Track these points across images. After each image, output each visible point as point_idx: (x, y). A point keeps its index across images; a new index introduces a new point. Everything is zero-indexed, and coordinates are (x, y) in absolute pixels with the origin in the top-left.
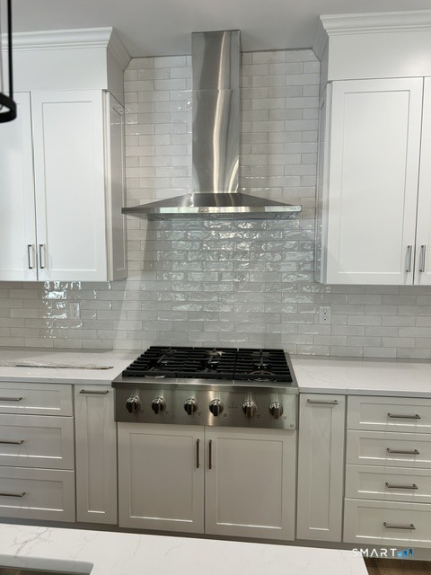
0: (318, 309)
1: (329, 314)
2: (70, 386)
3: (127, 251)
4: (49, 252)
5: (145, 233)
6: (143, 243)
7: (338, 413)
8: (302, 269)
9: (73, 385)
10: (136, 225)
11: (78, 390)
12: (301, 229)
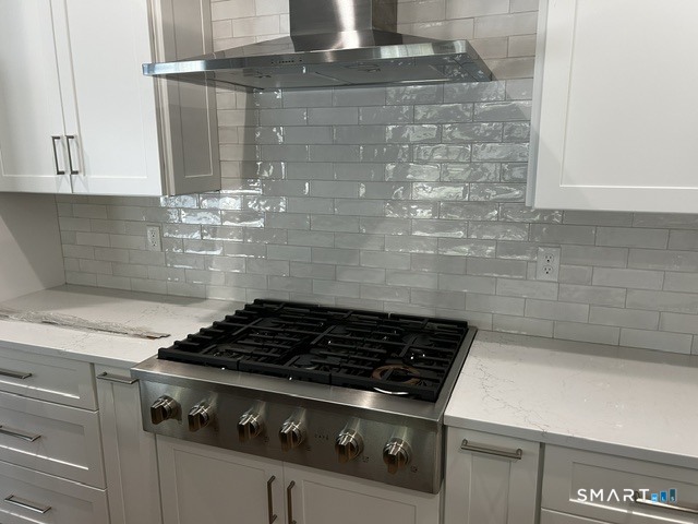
0: (536, 252)
1: (556, 262)
2: (89, 366)
3: (217, 146)
4: (85, 148)
5: (243, 114)
6: (242, 131)
7: (524, 474)
8: (507, 177)
9: (92, 364)
10: (229, 102)
11: (100, 373)
12: (507, 98)
